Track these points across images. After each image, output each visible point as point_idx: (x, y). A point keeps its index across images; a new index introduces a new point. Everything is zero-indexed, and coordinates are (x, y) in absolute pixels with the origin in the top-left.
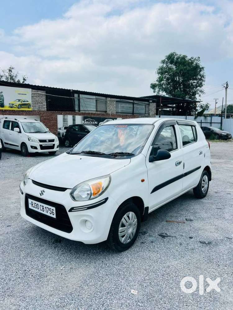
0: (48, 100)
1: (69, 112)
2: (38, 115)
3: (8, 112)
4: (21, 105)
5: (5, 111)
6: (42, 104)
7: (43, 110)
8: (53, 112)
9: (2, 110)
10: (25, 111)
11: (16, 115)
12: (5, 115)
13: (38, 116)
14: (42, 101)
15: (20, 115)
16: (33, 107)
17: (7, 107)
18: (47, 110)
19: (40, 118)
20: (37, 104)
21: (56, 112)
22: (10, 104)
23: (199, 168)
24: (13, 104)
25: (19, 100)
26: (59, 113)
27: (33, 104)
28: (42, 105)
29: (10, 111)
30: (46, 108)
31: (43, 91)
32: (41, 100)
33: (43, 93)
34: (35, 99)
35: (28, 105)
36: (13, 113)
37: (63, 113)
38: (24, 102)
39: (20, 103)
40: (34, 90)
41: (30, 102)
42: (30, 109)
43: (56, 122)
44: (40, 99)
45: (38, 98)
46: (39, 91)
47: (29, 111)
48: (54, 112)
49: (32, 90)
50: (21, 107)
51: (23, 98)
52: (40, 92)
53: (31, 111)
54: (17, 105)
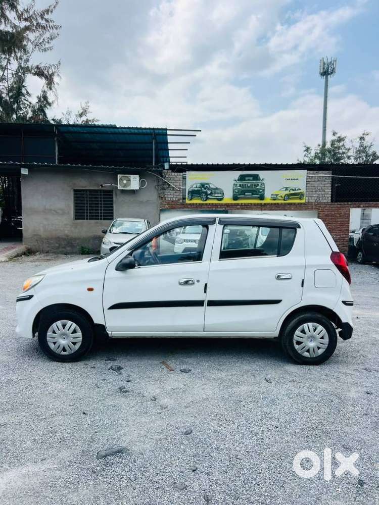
0: (336, 185)
1: (374, 203)
2: (314, 209)
3: (268, 206)
4: (289, 196)
5: (265, 204)
6: (325, 191)
7: (324, 201)
8: (342, 203)
9: (261, 204)
10: (295, 204)
11: (280, 210)
12: (265, 210)
13: (315, 211)
14: (324, 186)
15: (286, 210)
16: (307, 198)
17: (268, 200)
18: (332, 201)
19: (319, 214)
20: (314, 193)
21: (349, 203)
22: (272, 195)
23: (277, 302)
24: (277, 195)
25: (287, 189)
26: (355, 206)
27: (307, 193)
28: (323, 193)
29: (272, 204)
30: (330, 198)
31: (327, 172)
32: (321, 186)
33: (328, 175)
34: (313, 185)
35: (300, 195)
36: (276, 207)
37: (362, 206)
38: (293, 190)
39: (287, 192)
40: (311, 172)
41: (303, 190)
42: (303, 201)
43: (347, 220)
44: (321, 184)
45: (318, 183)
46: (321, 172)
47: (301, 204)
48: (345, 204)
49: (309, 172)
50: (289, 199)
51: (292, 185)
52: (321, 174)
53: (304, 204)
54: (283, 196)
